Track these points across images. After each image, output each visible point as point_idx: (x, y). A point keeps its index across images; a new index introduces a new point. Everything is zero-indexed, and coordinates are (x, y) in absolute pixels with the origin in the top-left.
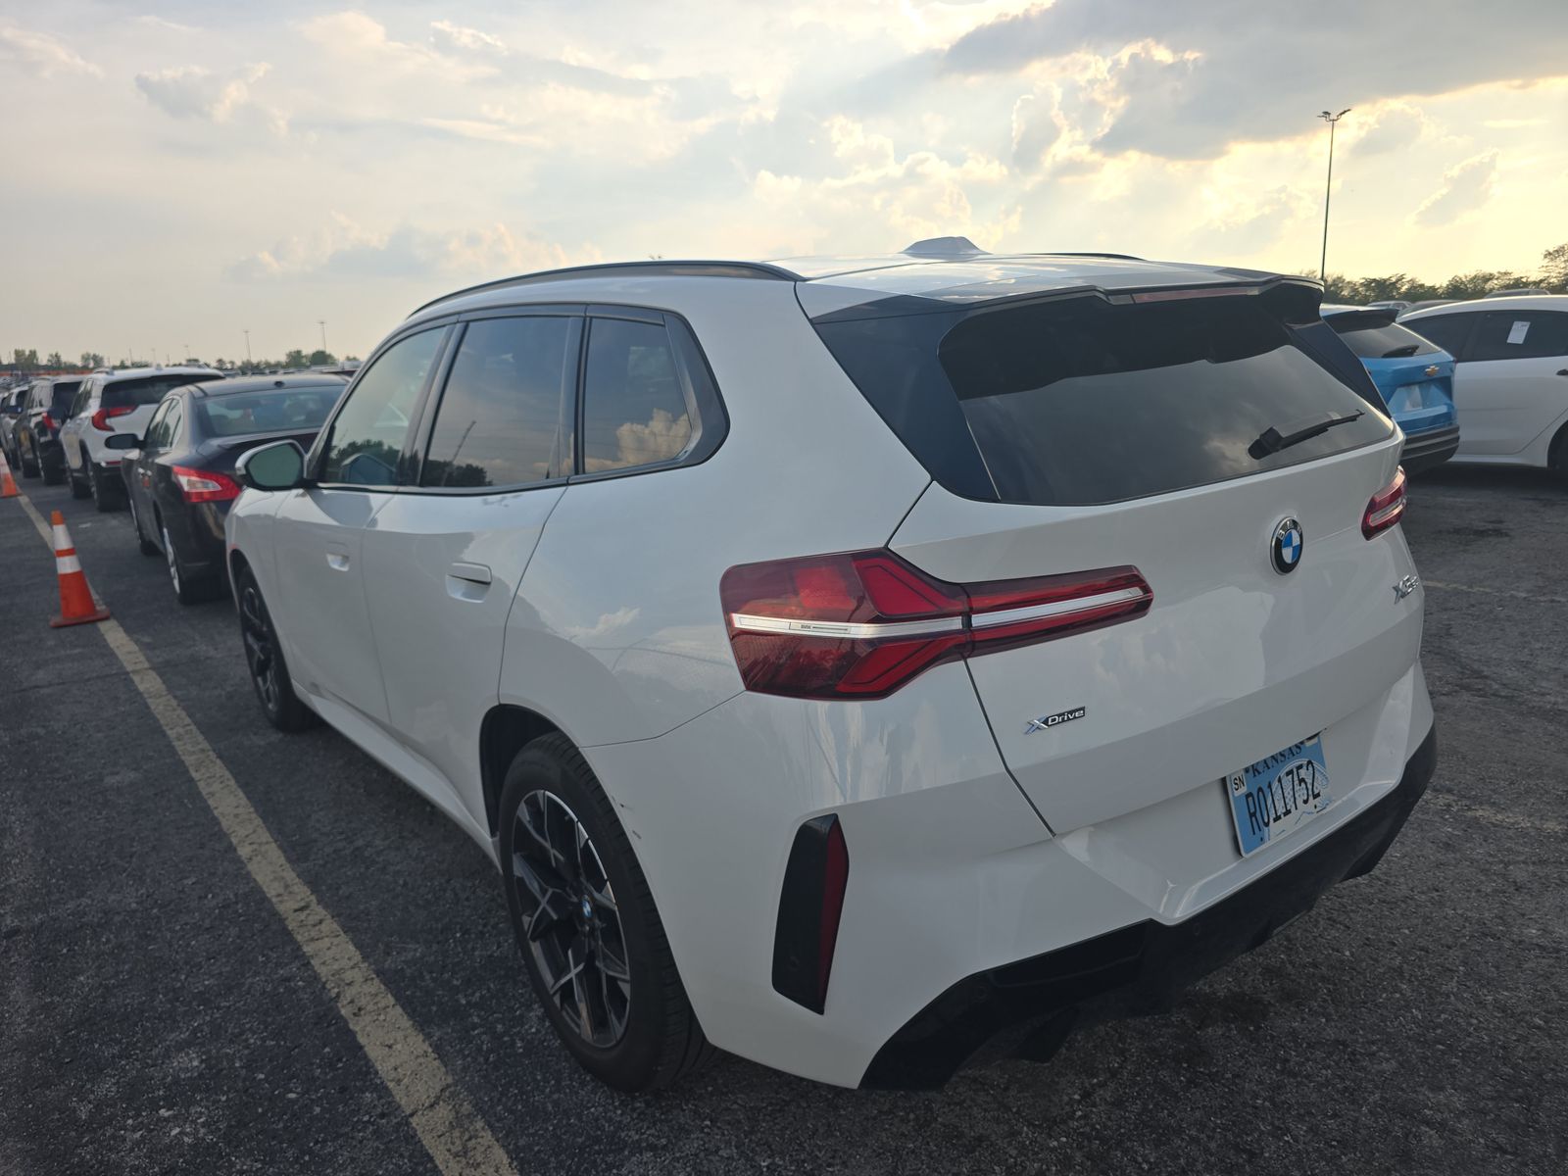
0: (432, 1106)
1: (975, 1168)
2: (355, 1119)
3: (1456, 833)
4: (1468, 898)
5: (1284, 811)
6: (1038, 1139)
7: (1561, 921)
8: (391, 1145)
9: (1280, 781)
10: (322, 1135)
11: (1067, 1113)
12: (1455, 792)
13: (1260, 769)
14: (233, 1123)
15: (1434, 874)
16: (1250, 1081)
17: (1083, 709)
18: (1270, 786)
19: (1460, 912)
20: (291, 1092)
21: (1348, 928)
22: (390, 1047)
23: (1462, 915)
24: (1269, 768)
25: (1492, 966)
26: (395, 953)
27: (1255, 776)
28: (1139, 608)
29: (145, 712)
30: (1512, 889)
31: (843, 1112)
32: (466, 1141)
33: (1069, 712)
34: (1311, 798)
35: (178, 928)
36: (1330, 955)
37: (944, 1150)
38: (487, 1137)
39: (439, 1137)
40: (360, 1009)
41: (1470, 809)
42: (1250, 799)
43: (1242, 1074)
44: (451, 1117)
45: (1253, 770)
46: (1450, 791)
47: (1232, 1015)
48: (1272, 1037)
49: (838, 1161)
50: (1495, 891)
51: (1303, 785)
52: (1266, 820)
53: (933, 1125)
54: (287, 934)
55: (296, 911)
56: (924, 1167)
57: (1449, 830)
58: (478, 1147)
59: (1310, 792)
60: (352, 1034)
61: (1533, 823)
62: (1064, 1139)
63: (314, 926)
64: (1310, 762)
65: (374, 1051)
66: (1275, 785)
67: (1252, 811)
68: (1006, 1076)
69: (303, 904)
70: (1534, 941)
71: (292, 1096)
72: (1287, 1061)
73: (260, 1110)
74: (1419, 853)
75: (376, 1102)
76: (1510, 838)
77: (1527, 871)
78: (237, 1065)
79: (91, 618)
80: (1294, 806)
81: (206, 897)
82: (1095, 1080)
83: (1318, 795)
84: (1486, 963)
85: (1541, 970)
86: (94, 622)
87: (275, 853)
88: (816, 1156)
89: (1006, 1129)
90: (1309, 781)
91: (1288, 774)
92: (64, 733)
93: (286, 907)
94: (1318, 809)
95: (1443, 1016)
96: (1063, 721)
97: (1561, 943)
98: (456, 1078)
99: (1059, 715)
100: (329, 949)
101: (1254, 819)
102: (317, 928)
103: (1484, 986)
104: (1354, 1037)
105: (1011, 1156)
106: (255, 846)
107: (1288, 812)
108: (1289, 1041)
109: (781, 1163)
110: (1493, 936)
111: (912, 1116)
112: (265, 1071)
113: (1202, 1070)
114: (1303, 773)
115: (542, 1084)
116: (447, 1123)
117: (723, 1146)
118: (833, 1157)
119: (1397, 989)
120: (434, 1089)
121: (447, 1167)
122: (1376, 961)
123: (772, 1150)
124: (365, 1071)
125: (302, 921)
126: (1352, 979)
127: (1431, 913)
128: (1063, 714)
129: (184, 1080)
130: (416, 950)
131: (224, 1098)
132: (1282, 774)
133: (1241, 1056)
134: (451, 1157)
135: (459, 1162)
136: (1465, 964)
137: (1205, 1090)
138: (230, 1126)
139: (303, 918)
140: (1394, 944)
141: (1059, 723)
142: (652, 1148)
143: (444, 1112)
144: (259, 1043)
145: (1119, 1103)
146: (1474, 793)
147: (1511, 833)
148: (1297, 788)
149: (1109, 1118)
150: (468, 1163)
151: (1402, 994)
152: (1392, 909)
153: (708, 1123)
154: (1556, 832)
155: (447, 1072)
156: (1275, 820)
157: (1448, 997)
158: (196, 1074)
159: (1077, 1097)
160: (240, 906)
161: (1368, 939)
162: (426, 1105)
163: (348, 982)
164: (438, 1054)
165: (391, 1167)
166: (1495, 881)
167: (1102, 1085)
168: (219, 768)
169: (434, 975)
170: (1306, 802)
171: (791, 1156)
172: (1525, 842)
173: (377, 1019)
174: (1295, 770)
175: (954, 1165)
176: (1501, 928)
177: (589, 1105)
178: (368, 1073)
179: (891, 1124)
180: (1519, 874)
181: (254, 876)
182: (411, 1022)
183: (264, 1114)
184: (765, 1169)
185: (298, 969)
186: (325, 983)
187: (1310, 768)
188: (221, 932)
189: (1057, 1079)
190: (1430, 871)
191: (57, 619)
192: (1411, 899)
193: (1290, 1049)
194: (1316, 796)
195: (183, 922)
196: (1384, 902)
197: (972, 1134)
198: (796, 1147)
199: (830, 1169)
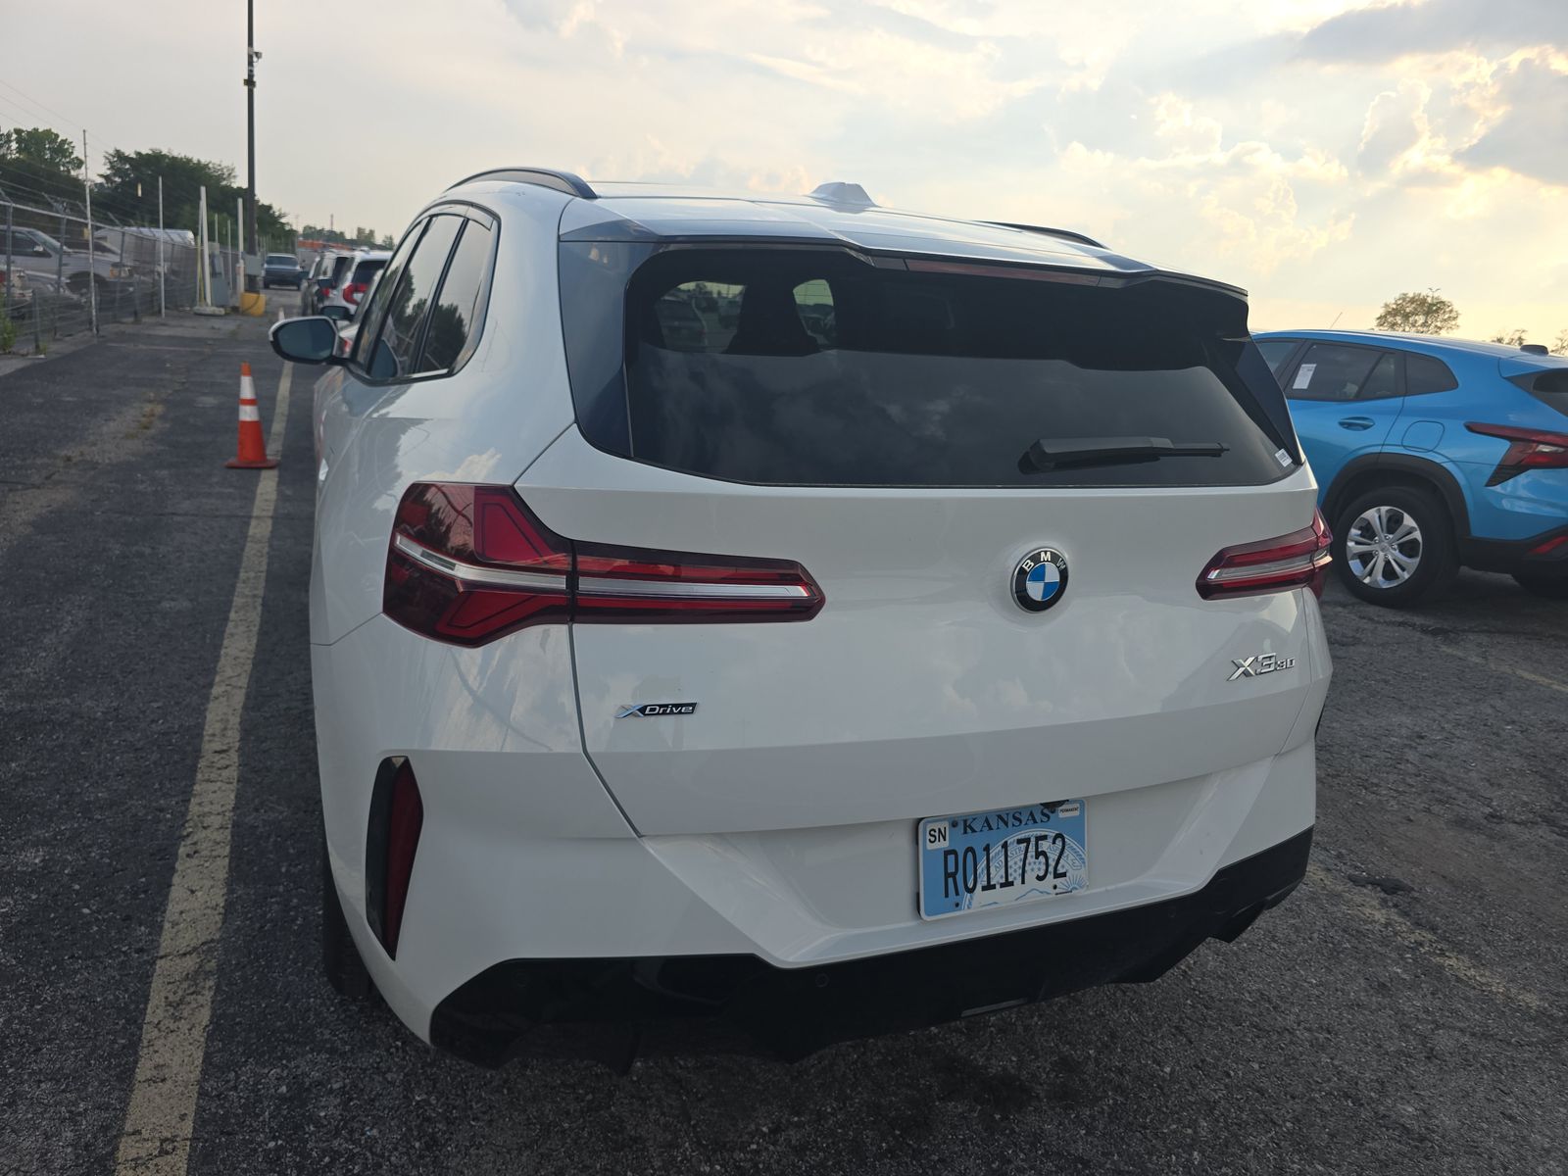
0: (185, 954)
1: (609, 1167)
2: (115, 947)
3: (1405, 976)
4: (1360, 1051)
5: (1003, 881)
6: (694, 1159)
7: (1454, 1108)
8: (124, 978)
9: (1005, 846)
10: (80, 952)
11: (742, 1142)
12: (1439, 931)
13: (977, 826)
14: (24, 920)
15: (1340, 1014)
16: (953, 1170)
17: (693, 705)
18: (987, 849)
19: (1336, 1063)
20: (88, 908)
21: (1191, 1043)
22: (193, 892)
23: (1336, 1067)
24: (990, 828)
25: (1328, 1133)
26: (263, 811)
27: (965, 832)
28: (803, 610)
29: (237, 556)
30: (1422, 1056)
31: (528, 1072)
32: (188, 994)
33: (674, 705)
34: (1050, 876)
35: (116, 742)
36: (1146, 1065)
37: (594, 1139)
38: (208, 995)
39: (169, 983)
40: (195, 852)
41: (1442, 954)
42: (951, 858)
43: (949, 1160)
44: (192, 968)
45: (964, 824)
46: (1433, 929)
47: (986, 1096)
48: (1013, 1131)
49: (486, 1117)
50: (1400, 1052)
51: (1042, 859)
52: (970, 885)
53: (602, 1112)
54: (194, 769)
55: (216, 752)
56: (563, 1150)
57: (1399, 971)
58: (193, 1002)
59: (1051, 869)
60: (172, 870)
61: (1508, 990)
62: (718, 1167)
63: (219, 769)
64: (1058, 836)
65: (177, 892)
66: (996, 850)
67: (951, 869)
68: (711, 1087)
69: (225, 748)
70: (1402, 1120)
71: (86, 911)
72: (1009, 1162)
73: (52, 915)
74: (1339, 986)
75: (143, 937)
76: (1467, 999)
77: (1457, 1040)
78: (66, 872)
79: (260, 465)
80: (1020, 879)
81: (157, 722)
82: (796, 1119)
83: (1064, 875)
84: (1325, 1127)
85: (1386, 1155)
86: (260, 468)
87: (239, 698)
88: (471, 1106)
89: (669, 1137)
90: (1053, 857)
91: (1020, 841)
92: (164, 556)
93: (209, 747)
94: (1057, 891)
95: (1224, 1170)
96: (664, 713)
97: (1434, 1132)
98: (224, 936)
99: (661, 706)
100: (215, 792)
101: (950, 880)
102: (219, 772)
103: (1299, 1152)
104: (1102, 1160)
105: (652, 1167)
106: (229, 688)
107: (1008, 884)
108: (1027, 1143)
109: (434, 1102)
110: (1357, 1101)
111: (590, 1097)
112: (83, 883)
113: (911, 1142)
114: (1044, 846)
115: (289, 963)
116: (184, 974)
117: (394, 1070)
118: (484, 1113)
119: (1193, 1124)
120: (198, 939)
121: (154, 1012)
122: (1194, 1086)
123: (434, 1087)
124: (159, 906)
125: (213, 762)
126: (1150, 1098)
127: (1301, 1054)
128: (667, 706)
129: (17, 872)
130: (282, 813)
131: (34, 897)
132: (1011, 840)
133: (963, 1142)
134: (164, 1004)
135: (167, 1011)
136: (1296, 1120)
137: (899, 1164)
138: (20, 922)
139: (215, 760)
140: (1229, 1075)
141: (658, 714)
142: (333, 1051)
143: (190, 963)
144: (97, 857)
145: (800, 1150)
146: (1461, 938)
147: (1472, 994)
148: (1031, 859)
149: (778, 1162)
150: (173, 1014)
151: (1195, 1132)
152: (1258, 1037)
153: (399, 1043)
154: (1531, 1008)
155: (221, 928)
156: (984, 889)
157: (1247, 1150)
158: (30, 870)
159: (765, 1129)
160: (176, 736)
161: (1203, 1061)
162: (181, 952)
163: (205, 825)
164: (226, 910)
165: (112, 997)
166: (1407, 1041)
167: (799, 1126)
168: (255, 616)
169: (279, 839)
170: (1040, 878)
171: (447, 1098)
172: (1482, 1009)
173: (202, 865)
174: (1033, 840)
175: (591, 1158)
176: (1372, 1094)
177: (312, 995)
178: (157, 910)
179: (563, 1099)
180: (1444, 1041)
181: (207, 714)
182: (226, 876)
183: (53, 919)
184: (414, 1104)
185: (177, 803)
186: (187, 821)
187: (1059, 842)
188: (144, 755)
189: (758, 1105)
190: (1336, 1010)
191: (233, 460)
192: (1290, 1033)
193: (1022, 1150)
194: (1057, 875)
195: (123, 738)
196: (1255, 1027)
197: (633, 1132)
198: (459, 1092)
199: (473, 1123)
